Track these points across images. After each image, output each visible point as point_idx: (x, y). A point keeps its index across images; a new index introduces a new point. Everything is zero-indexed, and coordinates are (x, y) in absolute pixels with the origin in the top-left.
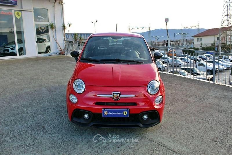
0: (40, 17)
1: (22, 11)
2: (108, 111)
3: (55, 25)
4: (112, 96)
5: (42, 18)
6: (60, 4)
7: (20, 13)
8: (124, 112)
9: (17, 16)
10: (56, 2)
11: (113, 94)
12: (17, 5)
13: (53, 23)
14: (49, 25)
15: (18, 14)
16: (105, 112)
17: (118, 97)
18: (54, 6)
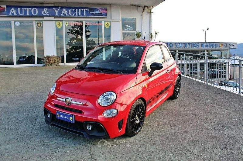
0: (127, 26)
1: (111, 22)
2: (60, 114)
3: (142, 33)
4: (65, 100)
5: (130, 27)
6: (148, 13)
7: (109, 23)
8: (70, 118)
9: (106, 26)
10: (144, 11)
11: (66, 99)
12: (106, 16)
13: (140, 31)
14: (136, 34)
15: (107, 24)
16: (58, 114)
17: (69, 102)
18: (142, 15)
